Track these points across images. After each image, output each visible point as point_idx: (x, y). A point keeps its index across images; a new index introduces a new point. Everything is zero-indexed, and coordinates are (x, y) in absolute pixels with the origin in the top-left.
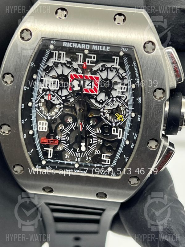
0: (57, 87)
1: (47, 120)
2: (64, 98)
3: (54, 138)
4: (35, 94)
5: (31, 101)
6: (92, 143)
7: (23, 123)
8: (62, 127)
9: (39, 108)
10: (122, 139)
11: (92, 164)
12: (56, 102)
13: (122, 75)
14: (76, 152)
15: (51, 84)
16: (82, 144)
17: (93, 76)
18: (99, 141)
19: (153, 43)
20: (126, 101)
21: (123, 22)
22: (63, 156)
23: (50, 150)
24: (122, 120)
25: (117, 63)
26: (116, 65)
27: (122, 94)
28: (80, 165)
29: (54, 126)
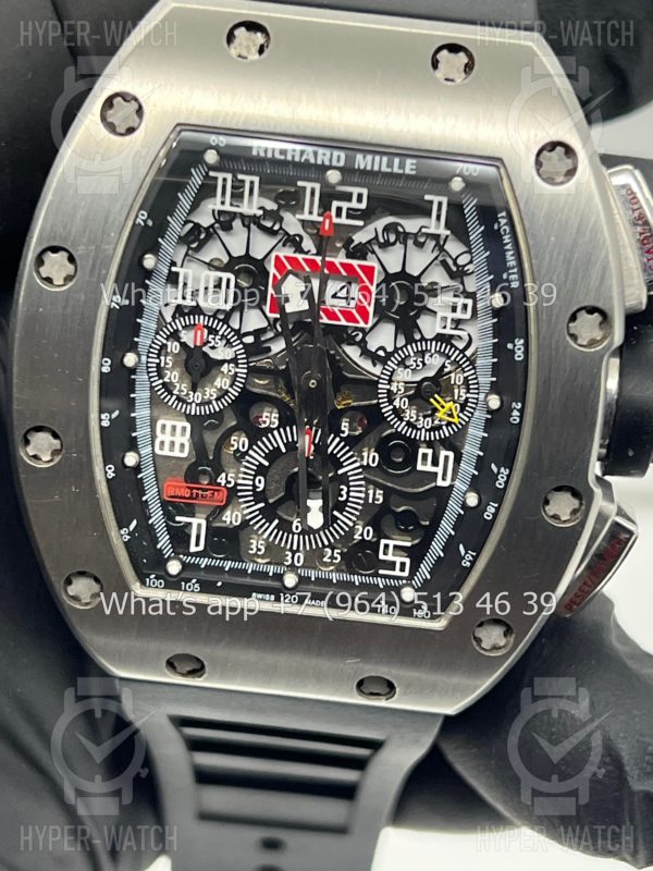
1: (189, 417)
2: (249, 340)
3: (213, 482)
4: (148, 324)
5: (134, 347)
6: (347, 500)
7: (106, 424)
8: (240, 441)
9: (161, 376)
10: (451, 487)
11: (345, 577)
12: (221, 353)
13: (455, 261)
14: (290, 532)
16: (310, 503)
17: (355, 263)
18: (371, 492)
19: (569, 150)
21: (463, 75)
22: (242, 544)
23: (198, 524)
24: (456, 420)
25: (438, 217)
26: (438, 227)
27: (455, 329)
28: (303, 580)
29: (211, 439)
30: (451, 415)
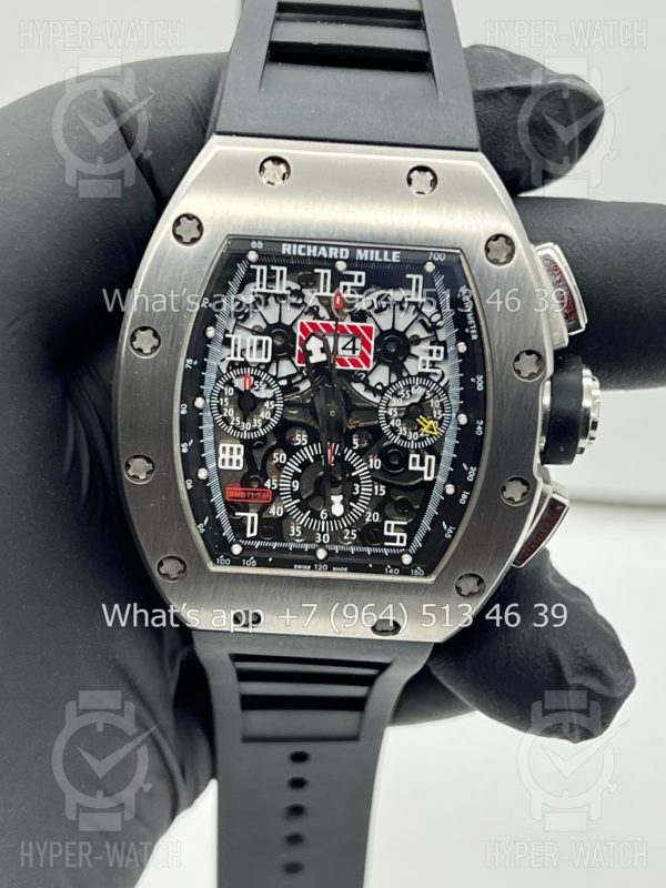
0: (266, 357)
1: (242, 441)
2: (284, 383)
3: (262, 486)
4: (210, 376)
5: (200, 393)
6: (359, 494)
7: (185, 450)
8: (280, 456)
9: (221, 412)
10: (434, 480)
11: (360, 549)
12: (263, 393)
13: (429, 319)
14: (319, 519)
15: (251, 348)
16: (333, 498)
17: (358, 325)
18: (376, 487)
19: (508, 240)
20: (442, 384)
21: (430, 188)
22: (285, 530)
23: (251, 516)
24: (436, 433)
25: (417, 290)
26: (417, 296)
27: (433, 367)
28: (330, 553)
29: (258, 455)
30: (432, 430)
